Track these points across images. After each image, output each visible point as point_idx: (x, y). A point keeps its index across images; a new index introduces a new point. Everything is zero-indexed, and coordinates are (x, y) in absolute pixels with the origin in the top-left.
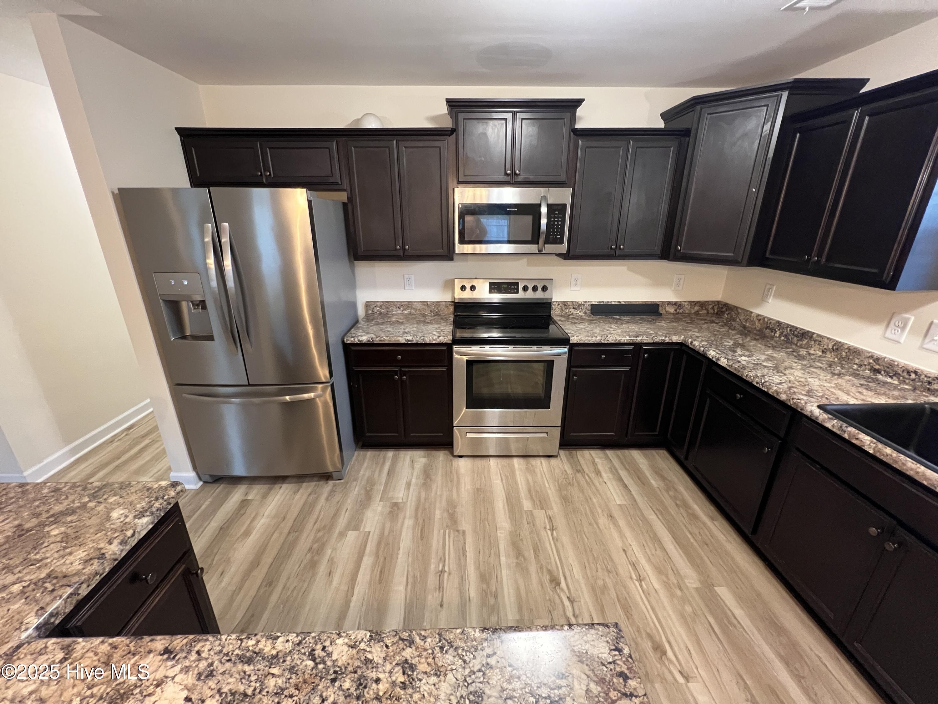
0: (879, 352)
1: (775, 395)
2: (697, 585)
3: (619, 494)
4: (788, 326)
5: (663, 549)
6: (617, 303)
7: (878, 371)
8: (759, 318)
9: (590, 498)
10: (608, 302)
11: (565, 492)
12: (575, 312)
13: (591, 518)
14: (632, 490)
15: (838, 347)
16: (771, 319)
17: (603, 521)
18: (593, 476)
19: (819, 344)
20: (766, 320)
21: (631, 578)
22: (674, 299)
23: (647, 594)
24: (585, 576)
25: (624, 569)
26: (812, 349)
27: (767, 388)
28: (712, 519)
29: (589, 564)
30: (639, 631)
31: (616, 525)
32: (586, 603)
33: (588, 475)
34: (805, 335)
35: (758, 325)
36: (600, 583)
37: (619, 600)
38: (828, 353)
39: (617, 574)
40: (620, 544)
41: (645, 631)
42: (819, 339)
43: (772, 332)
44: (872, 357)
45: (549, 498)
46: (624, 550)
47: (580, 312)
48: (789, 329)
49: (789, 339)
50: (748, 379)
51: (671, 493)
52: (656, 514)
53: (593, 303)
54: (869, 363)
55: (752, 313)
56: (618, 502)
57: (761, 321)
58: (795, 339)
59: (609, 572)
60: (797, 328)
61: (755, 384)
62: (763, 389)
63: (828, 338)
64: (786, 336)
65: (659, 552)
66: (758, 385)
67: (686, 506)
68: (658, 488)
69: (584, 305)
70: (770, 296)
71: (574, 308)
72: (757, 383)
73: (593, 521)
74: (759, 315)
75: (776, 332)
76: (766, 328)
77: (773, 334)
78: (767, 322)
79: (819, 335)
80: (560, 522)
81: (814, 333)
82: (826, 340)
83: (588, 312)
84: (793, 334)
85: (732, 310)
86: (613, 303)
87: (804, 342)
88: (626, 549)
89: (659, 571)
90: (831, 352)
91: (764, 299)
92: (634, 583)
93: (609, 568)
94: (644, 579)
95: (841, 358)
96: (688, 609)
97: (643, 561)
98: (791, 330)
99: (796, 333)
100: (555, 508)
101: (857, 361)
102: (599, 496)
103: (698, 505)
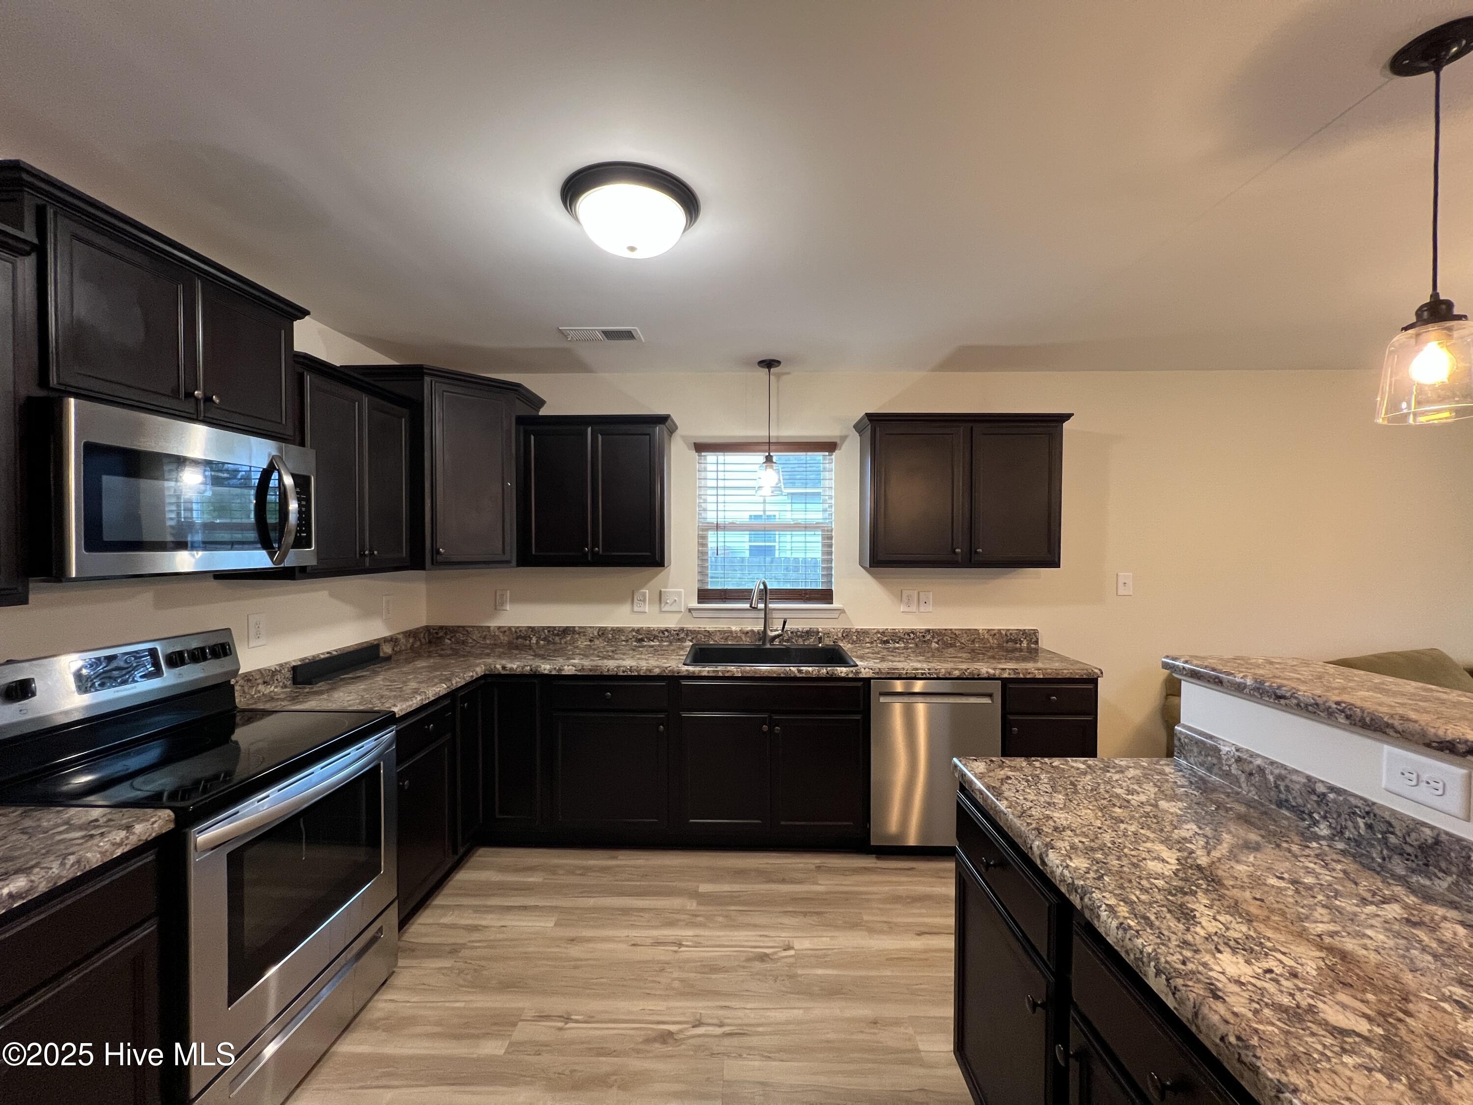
0: (637, 625)
1: (648, 673)
2: (695, 904)
3: (534, 918)
4: (544, 628)
5: (642, 910)
6: (327, 655)
7: (642, 640)
8: (503, 630)
9: (526, 953)
10: (314, 656)
11: (494, 982)
12: (267, 691)
13: (566, 964)
14: (536, 904)
15: (602, 632)
16: (518, 627)
17: (575, 951)
18: (476, 936)
19: (584, 635)
20: (513, 630)
21: (675, 952)
22: (386, 633)
23: (697, 945)
24: (665, 998)
25: (661, 954)
26: (579, 643)
27: (637, 671)
28: (615, 858)
29: (645, 988)
30: (744, 967)
31: (589, 940)
32: (704, 1008)
33: (470, 941)
34: (566, 631)
35: (504, 639)
36: (676, 984)
37: (703, 973)
38: (596, 640)
39: (668, 964)
40: (623, 946)
41: (744, 961)
42: (583, 630)
43: (526, 640)
44: (633, 630)
45: (495, 1009)
46: (633, 945)
47: (276, 687)
48: (546, 631)
49: (549, 641)
50: (610, 673)
51: (561, 872)
52: (590, 897)
53: (294, 664)
54: (634, 636)
55: (489, 627)
56: (552, 924)
57: (507, 633)
58: (557, 639)
59: (662, 970)
60: (555, 627)
61: (622, 674)
62: (633, 674)
63: (590, 627)
64: (544, 639)
65: (646, 915)
66: (625, 674)
67: (589, 869)
68: (545, 879)
69: (280, 671)
70: (506, 601)
71: (265, 683)
72: (624, 672)
73: (572, 963)
74: (499, 628)
75: (531, 639)
76: (517, 638)
77: (528, 642)
78: (516, 632)
79: (580, 627)
80: (557, 1004)
81: (574, 627)
82: (589, 629)
83: (289, 683)
84: (553, 634)
85: (457, 632)
86: (322, 656)
87: (569, 638)
88: (633, 943)
89: (671, 924)
90: (598, 639)
91: (497, 607)
92: (681, 952)
93: (657, 969)
94: (680, 940)
95: (609, 641)
96: (720, 919)
97: (655, 933)
98: (549, 631)
99: (556, 632)
100: (521, 1005)
101: (623, 638)
102: (526, 942)
103: (591, 860)
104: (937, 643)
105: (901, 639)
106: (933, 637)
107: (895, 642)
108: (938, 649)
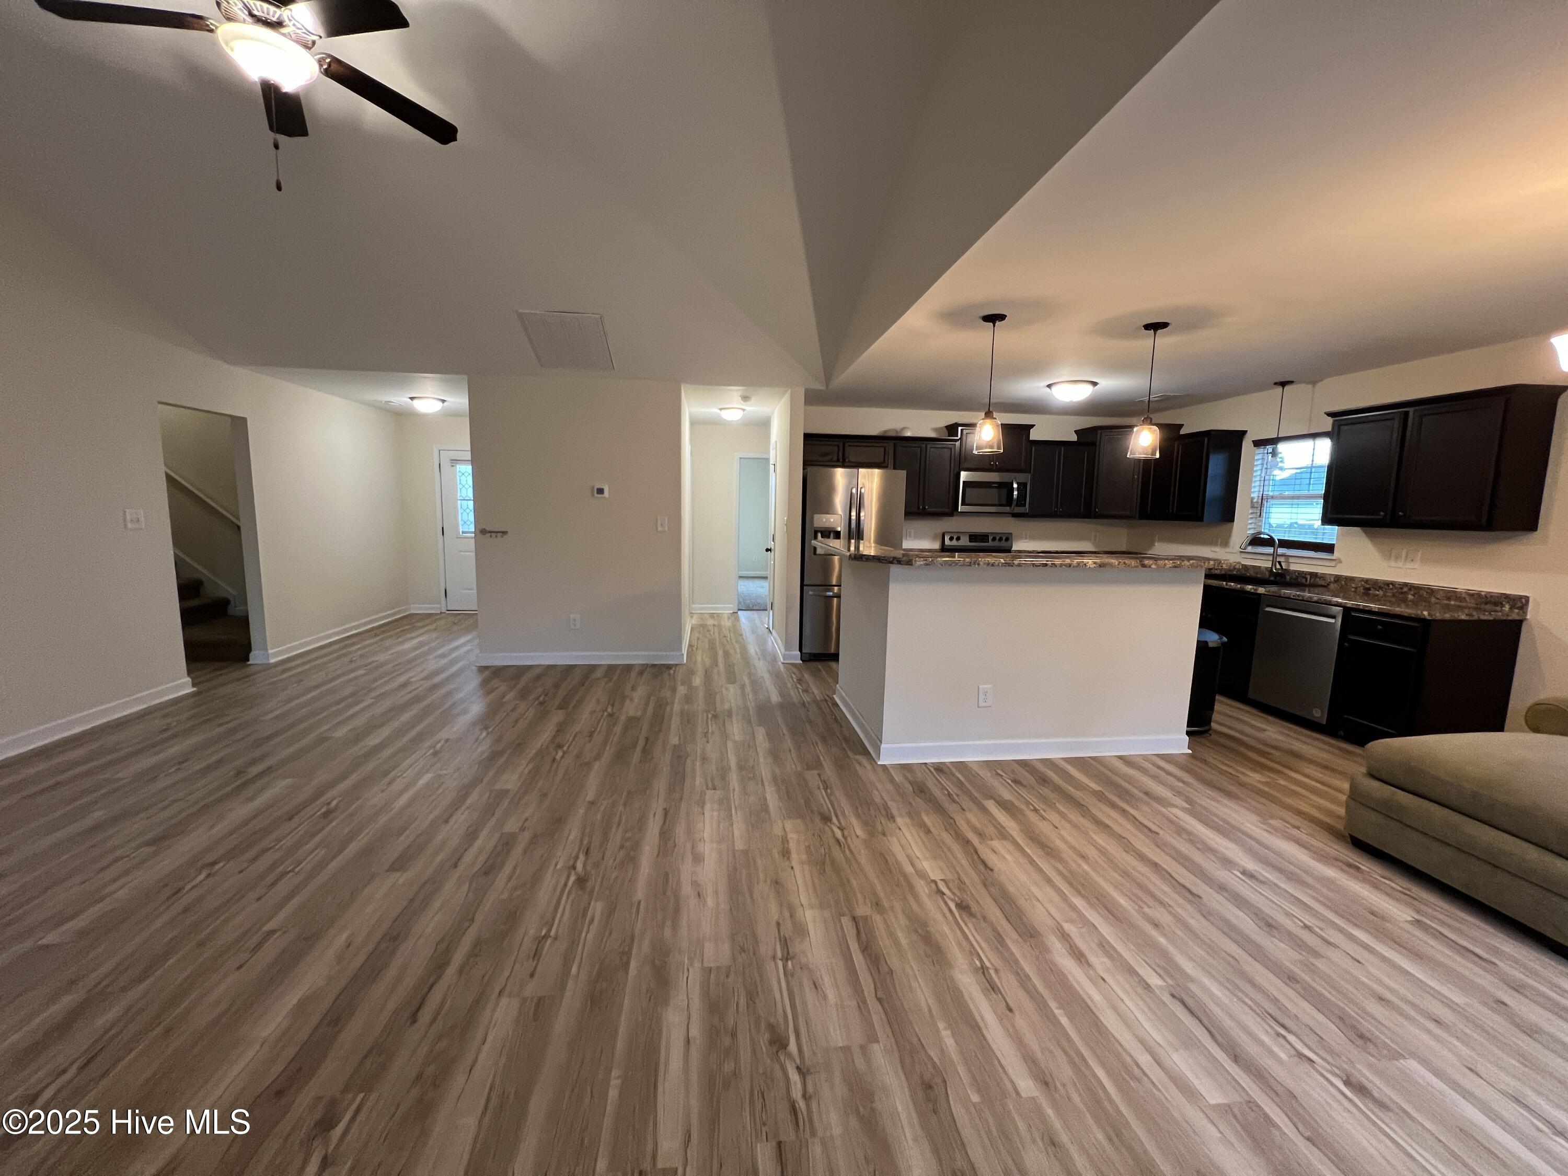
104: (1413, 595)
105: (1381, 588)
106: (1410, 589)
107: (1375, 589)
108: (1412, 601)
